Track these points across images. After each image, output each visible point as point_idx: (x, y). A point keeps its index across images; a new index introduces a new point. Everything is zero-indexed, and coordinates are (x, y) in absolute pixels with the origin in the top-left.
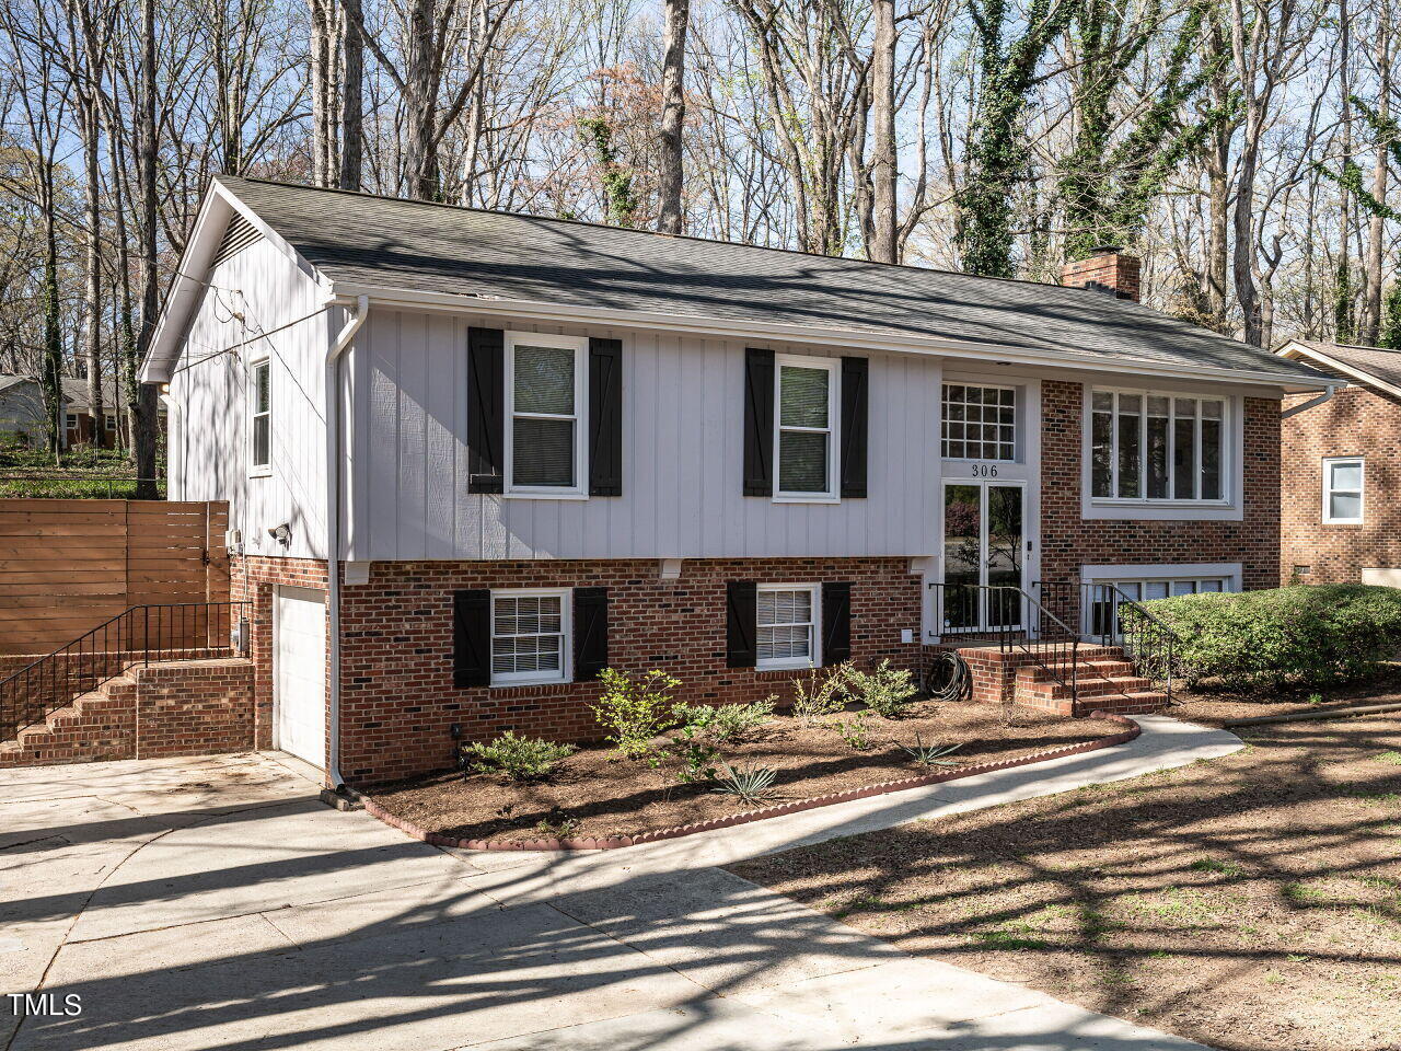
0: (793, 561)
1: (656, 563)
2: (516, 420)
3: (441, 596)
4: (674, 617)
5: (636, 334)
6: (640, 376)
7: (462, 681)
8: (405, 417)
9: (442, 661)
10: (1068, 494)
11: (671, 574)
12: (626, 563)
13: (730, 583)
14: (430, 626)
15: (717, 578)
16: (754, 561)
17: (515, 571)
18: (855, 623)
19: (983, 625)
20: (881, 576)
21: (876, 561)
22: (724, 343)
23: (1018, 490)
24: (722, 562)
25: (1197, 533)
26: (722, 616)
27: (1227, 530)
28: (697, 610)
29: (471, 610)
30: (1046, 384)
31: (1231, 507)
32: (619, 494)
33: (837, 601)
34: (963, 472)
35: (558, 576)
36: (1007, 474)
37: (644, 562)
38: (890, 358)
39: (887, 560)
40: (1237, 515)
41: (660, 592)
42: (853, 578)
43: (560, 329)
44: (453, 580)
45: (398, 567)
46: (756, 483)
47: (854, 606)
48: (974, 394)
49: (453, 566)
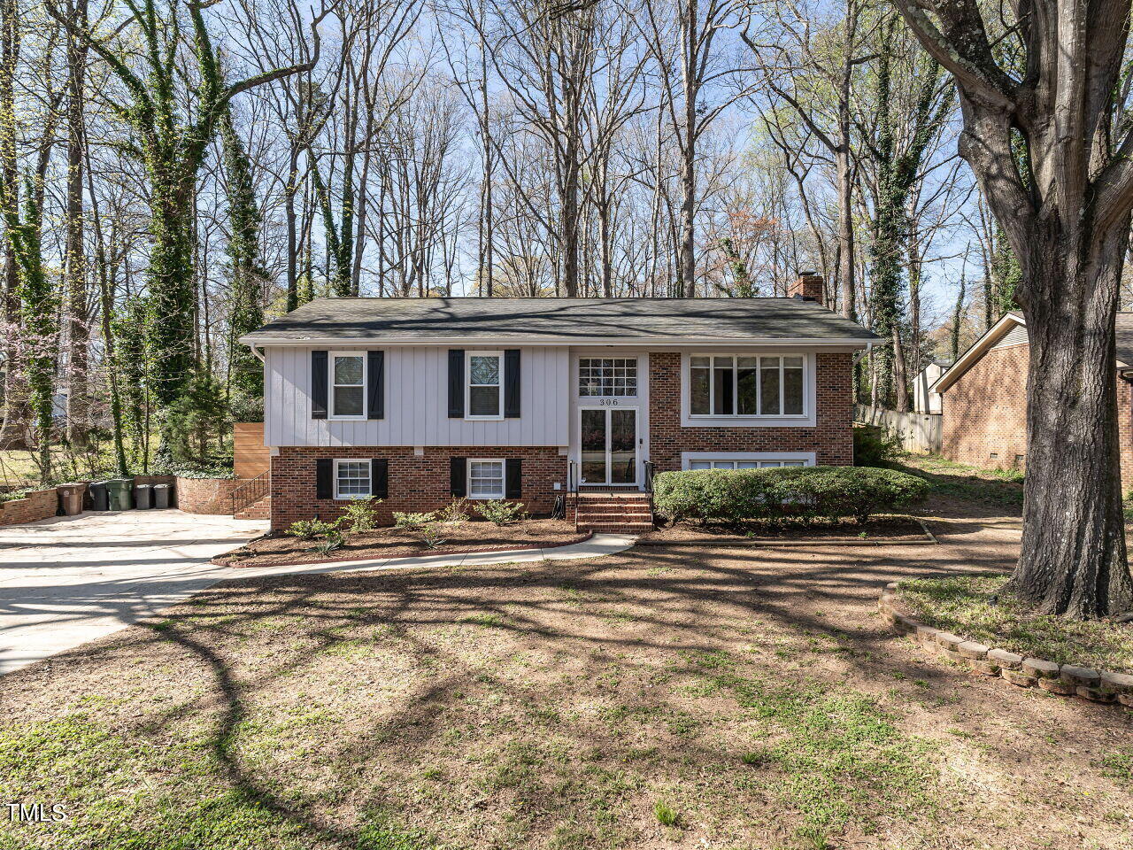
0: (488, 448)
1: (412, 448)
2: (336, 388)
3: (312, 460)
4: (422, 473)
5: (390, 348)
6: (393, 369)
7: (320, 496)
8: (286, 389)
9: (312, 488)
10: (672, 413)
11: (419, 453)
12: (398, 448)
13: (453, 458)
14: (307, 473)
15: (444, 455)
16: (466, 448)
17: (344, 451)
18: (524, 479)
19: (609, 482)
20: (542, 456)
21: (538, 448)
22: (438, 348)
23: (633, 412)
24: (448, 448)
25: (775, 434)
26: (448, 473)
27: (804, 433)
28: (434, 470)
29: (324, 468)
30: (651, 355)
31: (807, 419)
32: (383, 418)
33: (514, 469)
34: (592, 404)
35: (364, 454)
36: (624, 403)
37: (407, 448)
38: (534, 349)
39: (545, 448)
40: (812, 423)
41: (414, 462)
42: (523, 456)
43: (355, 349)
44: (317, 455)
45: (293, 449)
46: (455, 411)
47: (524, 471)
48: (596, 363)
49: (317, 449)
